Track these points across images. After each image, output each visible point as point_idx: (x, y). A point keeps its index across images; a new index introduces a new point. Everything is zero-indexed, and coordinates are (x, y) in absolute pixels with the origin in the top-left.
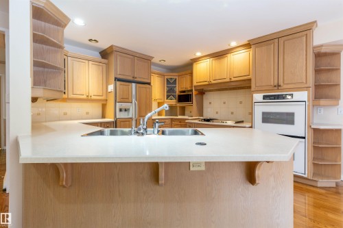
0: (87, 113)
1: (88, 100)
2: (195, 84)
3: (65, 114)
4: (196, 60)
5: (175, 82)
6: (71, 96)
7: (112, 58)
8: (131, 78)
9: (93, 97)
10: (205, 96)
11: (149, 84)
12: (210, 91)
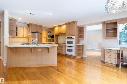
0: (23, 41)
1: (23, 37)
2: (55, 33)
3: (17, 41)
4: (55, 27)
5: (50, 33)
6: (18, 36)
7: (30, 26)
8: (36, 32)
9: (25, 37)
10: (58, 37)
11: (42, 33)
12: (60, 35)
